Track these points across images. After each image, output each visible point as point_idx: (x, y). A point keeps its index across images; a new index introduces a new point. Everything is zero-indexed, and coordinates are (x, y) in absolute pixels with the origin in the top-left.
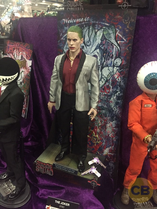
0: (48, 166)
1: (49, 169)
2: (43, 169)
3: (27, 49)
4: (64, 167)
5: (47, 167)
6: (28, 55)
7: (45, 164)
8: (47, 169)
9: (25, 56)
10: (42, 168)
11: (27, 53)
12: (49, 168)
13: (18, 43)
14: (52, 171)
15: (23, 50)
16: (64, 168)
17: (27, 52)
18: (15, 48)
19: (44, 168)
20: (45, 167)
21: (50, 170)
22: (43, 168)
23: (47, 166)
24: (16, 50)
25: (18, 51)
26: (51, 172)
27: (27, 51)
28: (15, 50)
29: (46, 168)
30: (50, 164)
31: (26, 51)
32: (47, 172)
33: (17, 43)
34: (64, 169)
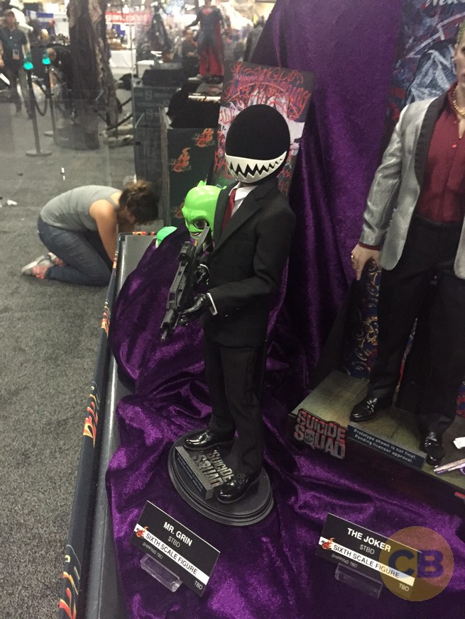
0: (332, 429)
1: (334, 439)
2: (318, 435)
3: (295, 88)
4: (381, 440)
5: (329, 432)
6: (295, 105)
7: (323, 423)
8: (327, 437)
9: (283, 108)
10: (314, 433)
11: (292, 100)
12: (334, 436)
13: (268, 71)
14: (343, 447)
15: (281, 92)
16: (382, 443)
17: (293, 98)
18: (255, 85)
19: (321, 435)
20: (323, 430)
21: (336, 442)
22: (316, 431)
23: (330, 430)
24: (259, 93)
25: (265, 93)
26: (340, 448)
27: (294, 95)
28: (255, 93)
29: (325, 433)
30: (338, 426)
31: (290, 94)
32: (327, 446)
33: (265, 70)
34: (382, 446)
